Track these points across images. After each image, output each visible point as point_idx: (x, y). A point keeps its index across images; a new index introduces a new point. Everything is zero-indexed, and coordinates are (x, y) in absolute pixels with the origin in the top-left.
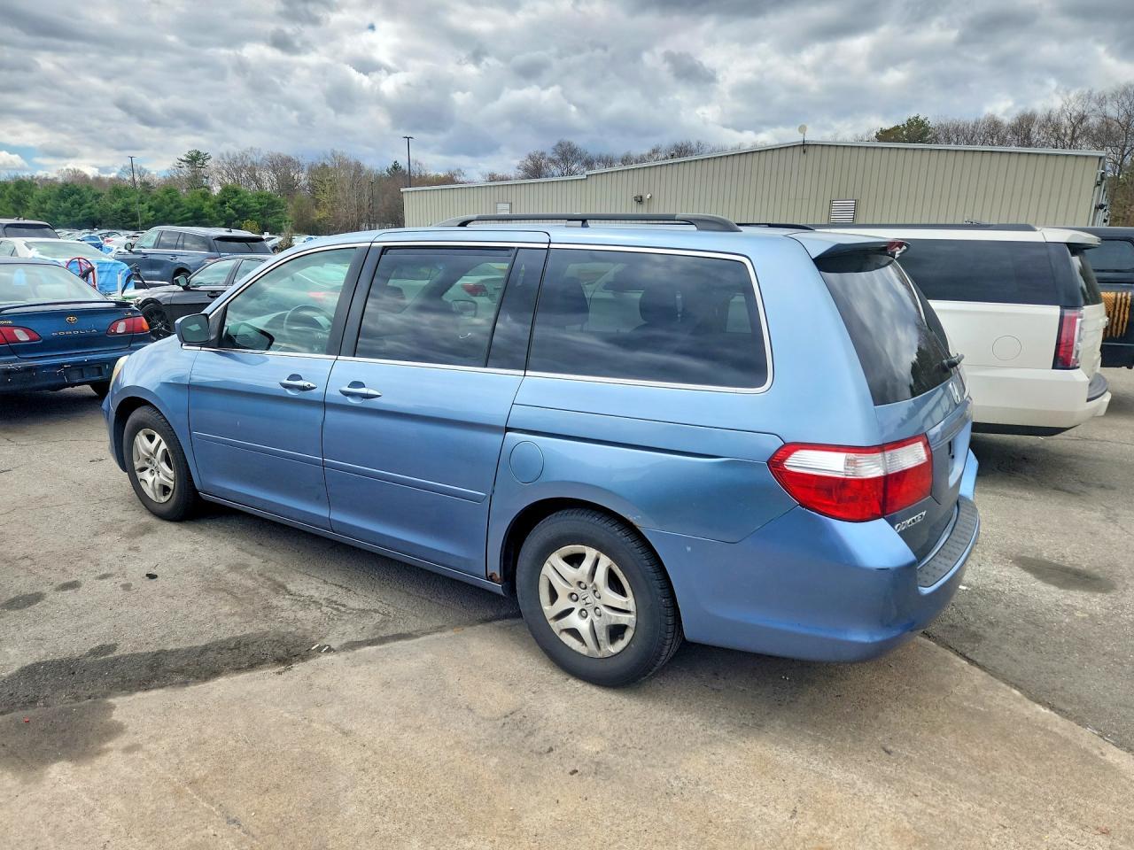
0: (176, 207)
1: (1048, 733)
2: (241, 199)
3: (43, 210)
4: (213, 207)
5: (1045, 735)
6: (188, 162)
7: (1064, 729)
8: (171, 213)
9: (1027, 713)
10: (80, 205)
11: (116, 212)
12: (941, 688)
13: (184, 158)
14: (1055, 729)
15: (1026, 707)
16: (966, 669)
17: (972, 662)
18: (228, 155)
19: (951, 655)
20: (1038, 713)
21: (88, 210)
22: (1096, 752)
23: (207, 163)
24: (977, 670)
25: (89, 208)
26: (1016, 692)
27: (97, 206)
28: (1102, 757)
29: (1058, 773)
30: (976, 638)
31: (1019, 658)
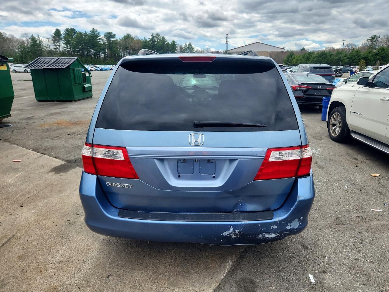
0: (358, 57)
2: (385, 52)
3: (314, 61)
4: (373, 56)
6: (370, 40)
8: (355, 59)
10: (325, 58)
11: (336, 60)
13: (369, 39)
18: (387, 35)
21: (327, 60)
23: (378, 39)
25: (327, 59)
27: (330, 58)
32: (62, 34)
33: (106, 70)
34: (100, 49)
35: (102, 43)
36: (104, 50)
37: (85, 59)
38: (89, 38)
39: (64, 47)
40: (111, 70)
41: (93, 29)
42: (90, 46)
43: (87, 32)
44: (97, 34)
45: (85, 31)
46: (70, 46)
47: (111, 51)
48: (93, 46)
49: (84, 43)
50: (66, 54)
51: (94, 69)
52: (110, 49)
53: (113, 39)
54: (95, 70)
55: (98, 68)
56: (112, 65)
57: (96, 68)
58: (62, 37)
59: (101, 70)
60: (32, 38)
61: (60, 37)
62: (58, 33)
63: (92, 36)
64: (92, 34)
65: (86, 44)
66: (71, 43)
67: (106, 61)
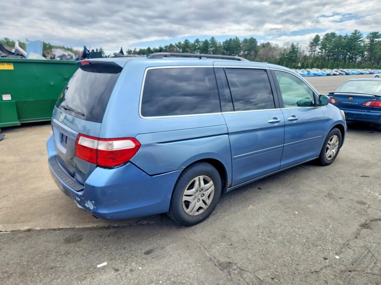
1: (22, 222)
5: (22, 221)
7: (17, 226)
9: (31, 224)
12: (59, 214)
14: (20, 224)
15: (32, 226)
16: (58, 225)
17: (59, 229)
19: (68, 227)
20: (28, 226)
22: (5, 225)
24: (56, 227)
26: (38, 229)
28: (3, 225)
29: (14, 214)
30: (68, 241)
31: (46, 243)
32: (321, 39)
33: (353, 74)
34: (358, 51)
35: (362, 44)
36: (362, 52)
37: (337, 63)
38: (348, 41)
39: (319, 52)
40: (359, 74)
41: (356, 31)
42: (347, 50)
43: (348, 35)
44: (358, 36)
45: (346, 34)
46: (326, 50)
47: (372, 53)
48: (351, 48)
49: (340, 47)
50: (319, 58)
51: (338, 73)
52: (370, 51)
53: (377, 40)
54: (339, 75)
55: (344, 73)
56: (366, 69)
57: (341, 72)
58: (320, 42)
59: (347, 74)
60: (293, 46)
61: (318, 43)
62: (317, 39)
63: (352, 38)
64: (353, 37)
65: (343, 47)
66: (327, 48)
67: (362, 65)
